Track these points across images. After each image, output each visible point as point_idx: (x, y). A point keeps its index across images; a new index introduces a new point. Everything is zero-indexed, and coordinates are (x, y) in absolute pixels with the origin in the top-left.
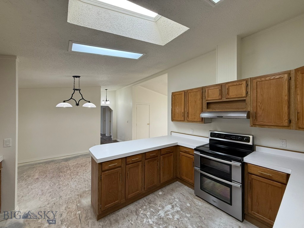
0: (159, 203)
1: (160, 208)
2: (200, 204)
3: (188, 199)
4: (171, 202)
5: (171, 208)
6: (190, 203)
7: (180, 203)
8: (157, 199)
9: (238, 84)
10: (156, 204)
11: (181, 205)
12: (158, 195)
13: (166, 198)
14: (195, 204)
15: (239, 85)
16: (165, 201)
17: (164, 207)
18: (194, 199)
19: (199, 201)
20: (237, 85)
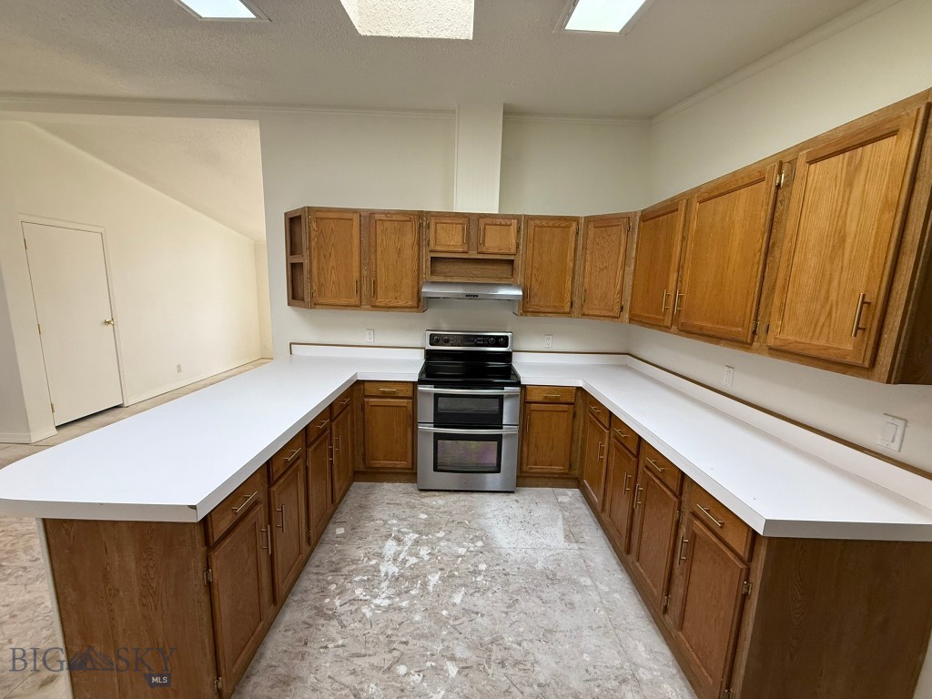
0: (361, 553)
1: (373, 562)
2: (441, 502)
3: (413, 507)
4: (385, 533)
5: (399, 545)
6: (423, 512)
7: (405, 523)
8: (346, 547)
9: (503, 223)
10: (354, 562)
11: (411, 526)
12: (339, 539)
13: (366, 532)
14: (432, 507)
15: (506, 225)
16: (370, 539)
17: (381, 554)
18: (423, 500)
19: (436, 498)
20: (501, 225)
